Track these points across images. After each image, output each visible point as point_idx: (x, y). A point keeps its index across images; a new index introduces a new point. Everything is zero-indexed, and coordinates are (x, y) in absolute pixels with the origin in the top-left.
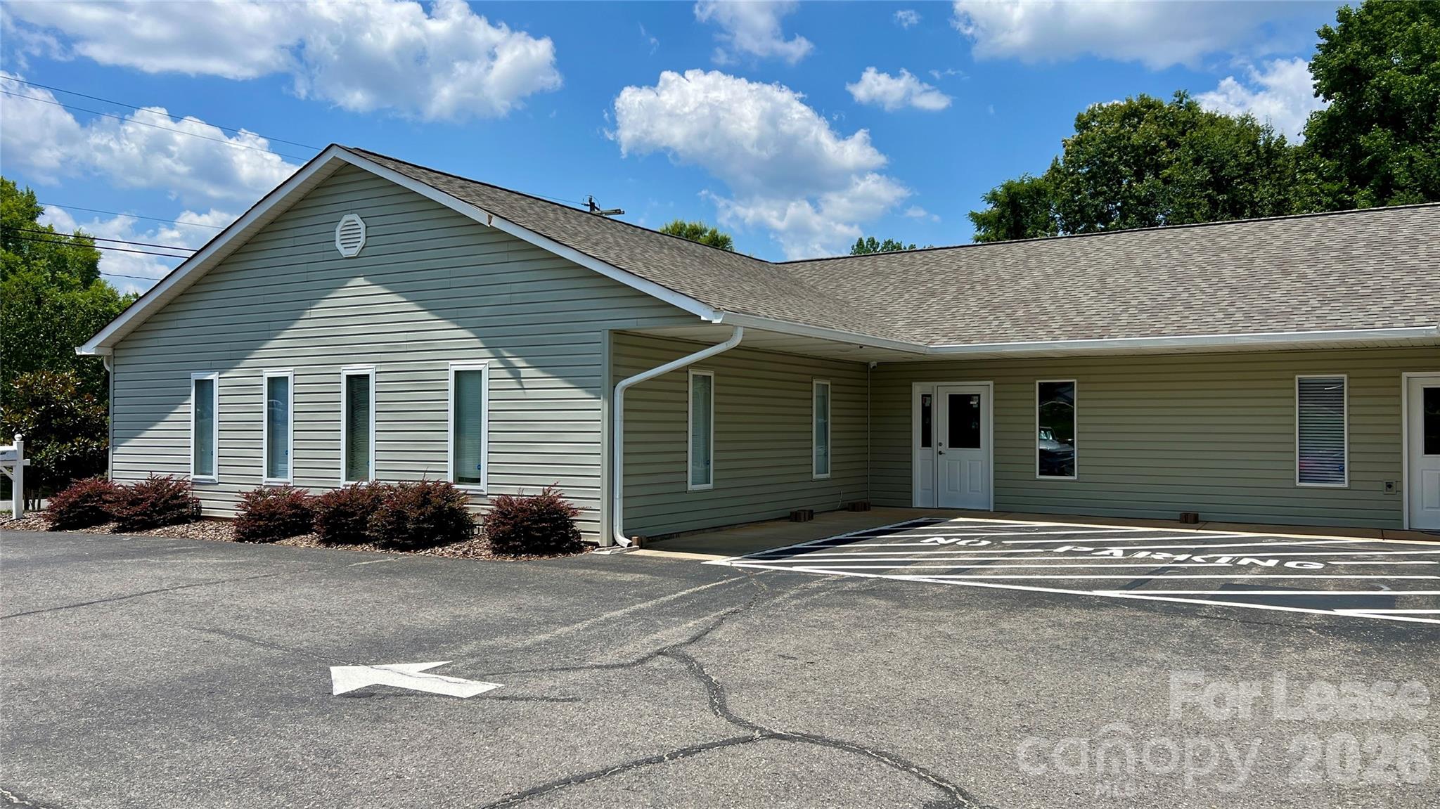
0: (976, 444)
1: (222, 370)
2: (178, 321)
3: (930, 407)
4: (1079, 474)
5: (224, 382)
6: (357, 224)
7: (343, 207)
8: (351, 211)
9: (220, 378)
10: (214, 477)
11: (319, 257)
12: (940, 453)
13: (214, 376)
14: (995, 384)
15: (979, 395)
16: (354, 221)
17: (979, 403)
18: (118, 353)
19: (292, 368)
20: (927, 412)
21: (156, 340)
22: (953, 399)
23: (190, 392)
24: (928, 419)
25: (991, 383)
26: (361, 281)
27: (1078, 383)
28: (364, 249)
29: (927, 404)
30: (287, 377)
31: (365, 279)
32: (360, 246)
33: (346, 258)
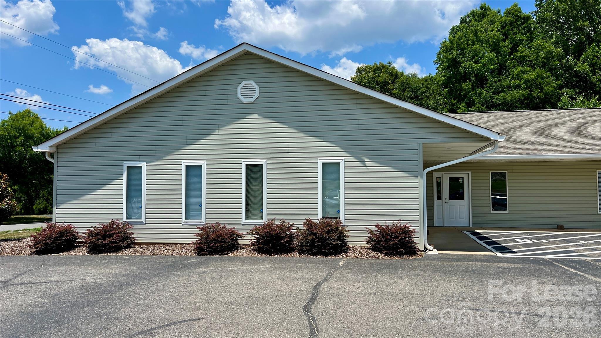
0: (462, 198)
1: (148, 161)
2: (112, 133)
3: (440, 183)
4: (509, 210)
5: (149, 168)
6: (253, 86)
7: (243, 76)
8: (248, 79)
9: (146, 165)
10: (143, 220)
11: (225, 102)
12: (445, 202)
13: (143, 164)
14: (471, 173)
15: (463, 178)
16: (251, 84)
17: (463, 181)
18: (60, 151)
19: (205, 161)
20: (439, 185)
21: (95, 143)
22: (451, 179)
23: (123, 172)
24: (440, 188)
25: (470, 172)
26: (256, 116)
27: (508, 173)
28: (257, 99)
29: (439, 181)
30: (202, 165)
31: (258, 115)
32: (255, 98)
33: (245, 103)
